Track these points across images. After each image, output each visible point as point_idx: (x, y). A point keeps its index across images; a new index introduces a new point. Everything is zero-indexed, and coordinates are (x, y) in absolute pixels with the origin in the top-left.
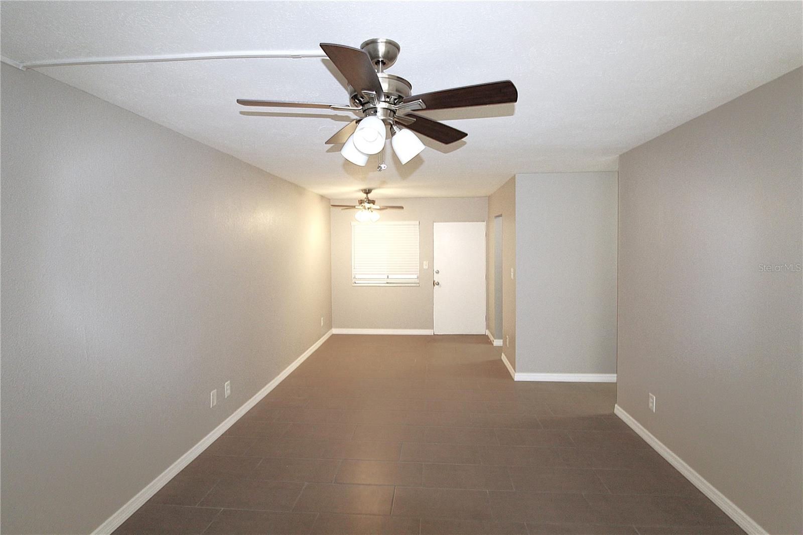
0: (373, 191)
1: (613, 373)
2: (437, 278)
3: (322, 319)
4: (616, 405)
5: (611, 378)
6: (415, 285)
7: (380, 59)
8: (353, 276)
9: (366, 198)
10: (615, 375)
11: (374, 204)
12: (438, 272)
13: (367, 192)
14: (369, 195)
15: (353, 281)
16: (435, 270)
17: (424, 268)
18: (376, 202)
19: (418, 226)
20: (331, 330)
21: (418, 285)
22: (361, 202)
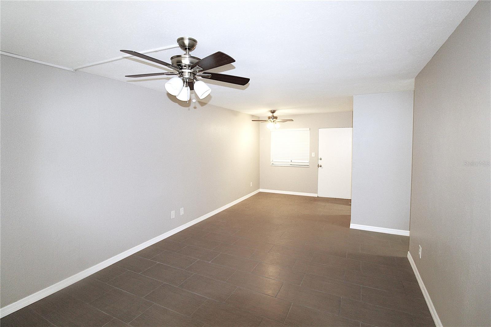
0: (276, 112)
1: (408, 230)
2: (320, 163)
3: (251, 183)
4: (409, 252)
5: (406, 233)
6: (307, 166)
7: (187, 47)
8: (271, 160)
9: (272, 116)
10: (409, 232)
11: (276, 119)
12: (321, 159)
13: (273, 112)
14: (274, 114)
15: (272, 163)
16: (319, 158)
17: (312, 156)
18: (278, 118)
19: (309, 131)
20: (259, 190)
21: (308, 167)
22: (269, 118)
